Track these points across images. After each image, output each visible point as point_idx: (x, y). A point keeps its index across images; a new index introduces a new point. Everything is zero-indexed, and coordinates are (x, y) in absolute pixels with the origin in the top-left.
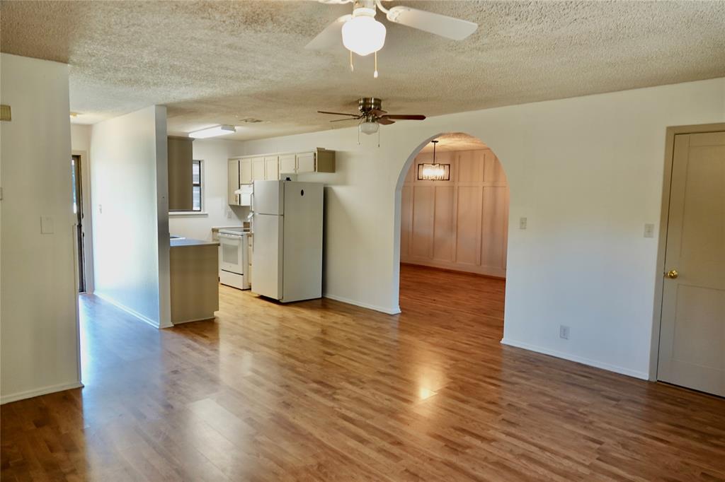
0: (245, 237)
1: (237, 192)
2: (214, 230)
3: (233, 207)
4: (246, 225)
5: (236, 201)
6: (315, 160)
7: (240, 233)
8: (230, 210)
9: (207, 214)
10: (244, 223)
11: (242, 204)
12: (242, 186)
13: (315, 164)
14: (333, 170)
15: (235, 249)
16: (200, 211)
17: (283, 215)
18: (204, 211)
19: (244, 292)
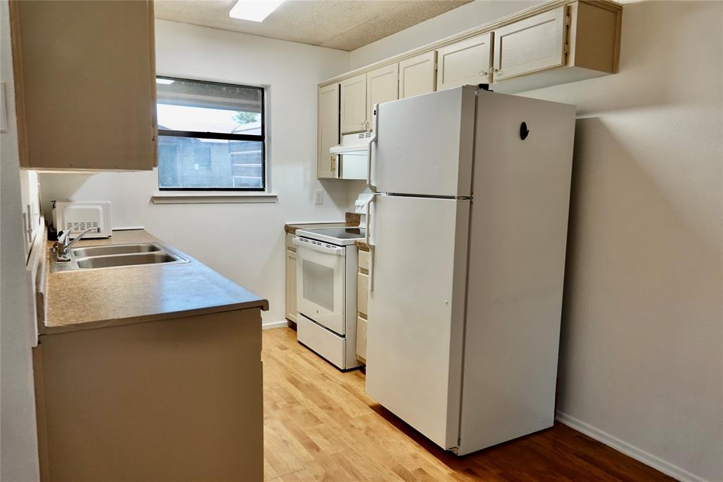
0: (351, 249)
1: (336, 149)
2: (289, 230)
3: (326, 182)
4: (353, 219)
5: (333, 169)
6: (568, 27)
7: (340, 241)
8: (320, 188)
9: (276, 196)
10: (348, 215)
11: (345, 176)
12: (345, 138)
13: (567, 42)
14: (613, 68)
15: (329, 274)
16: (263, 190)
17: (470, 198)
18: (270, 191)
19: (347, 374)
